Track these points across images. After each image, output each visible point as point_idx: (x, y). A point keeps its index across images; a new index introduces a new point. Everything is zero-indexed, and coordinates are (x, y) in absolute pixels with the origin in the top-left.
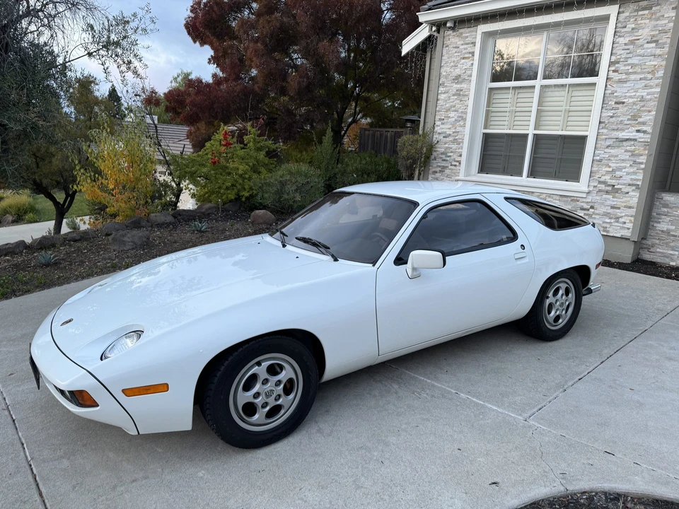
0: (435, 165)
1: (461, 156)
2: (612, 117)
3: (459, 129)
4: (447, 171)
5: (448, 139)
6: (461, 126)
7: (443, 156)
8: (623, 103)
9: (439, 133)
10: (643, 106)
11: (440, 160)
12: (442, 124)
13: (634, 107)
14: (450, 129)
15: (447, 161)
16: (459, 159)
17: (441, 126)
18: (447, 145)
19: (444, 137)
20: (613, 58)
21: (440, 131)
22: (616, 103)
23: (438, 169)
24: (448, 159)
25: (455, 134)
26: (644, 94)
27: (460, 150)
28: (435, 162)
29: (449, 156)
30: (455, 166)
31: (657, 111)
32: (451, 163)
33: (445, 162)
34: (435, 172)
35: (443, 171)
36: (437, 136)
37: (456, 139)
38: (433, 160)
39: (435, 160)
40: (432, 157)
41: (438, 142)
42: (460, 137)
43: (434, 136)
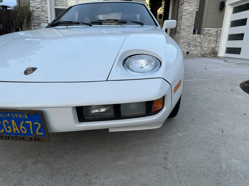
0: (34, 22)
1: (47, 18)
3: (43, 5)
5: (38, 10)
6: (45, 4)
7: (38, 18)
9: (33, 7)
11: (36, 20)
12: (34, 2)
14: (38, 5)
15: (40, 20)
16: (46, 19)
17: (33, 3)
18: (39, 13)
19: (36, 9)
21: (33, 6)
23: (36, 24)
24: (41, 19)
25: (42, 7)
27: (46, 15)
28: (34, 21)
30: (45, 22)
32: (43, 21)
33: (39, 21)
34: (35, 26)
35: (39, 25)
36: (32, 8)
37: (43, 10)
38: (32, 20)
39: (34, 20)
40: (32, 18)
41: (33, 11)
42: (45, 9)
43: (31, 8)
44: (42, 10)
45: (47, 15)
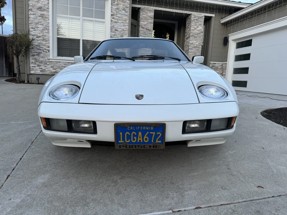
0: (32, 52)
1: (49, 47)
2: (114, 35)
3: (45, 34)
4: (41, 55)
5: (39, 38)
6: (46, 33)
7: (38, 47)
8: (117, 30)
9: (33, 35)
10: (124, 32)
11: (36, 49)
12: (34, 30)
13: (121, 32)
14: (40, 33)
15: (41, 49)
16: (48, 49)
17: (34, 31)
18: (39, 42)
19: (36, 37)
20: (112, 13)
21: (33, 34)
22: (115, 30)
23: (35, 54)
24: (41, 48)
25: (43, 36)
26: (124, 28)
27: (47, 45)
28: (33, 50)
29: (41, 47)
30: (46, 52)
31: (128, 34)
32: (43, 50)
33: (39, 50)
34: (34, 55)
35: (39, 55)
36: (32, 37)
37: (45, 39)
38: (31, 49)
39: (33, 49)
40: (31, 47)
41: (33, 40)
42: (47, 38)
43: (30, 36)
44: (43, 39)
45: (49, 45)
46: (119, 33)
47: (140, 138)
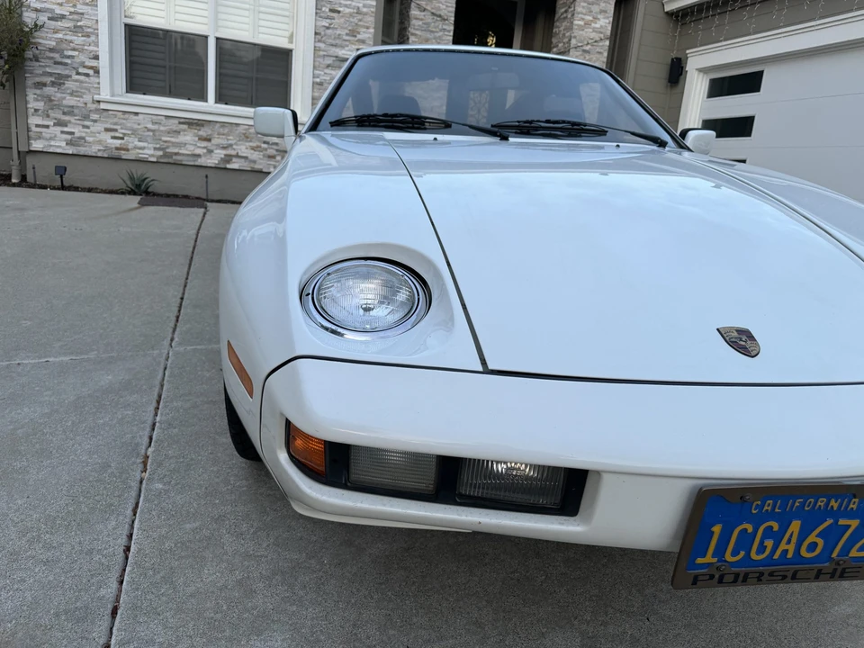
0: (36, 71)
1: (96, 58)
2: (328, 28)
3: (81, 8)
4: (69, 84)
5: (59, 23)
6: (87, 5)
7: (56, 56)
8: (339, 12)
9: (36, 10)
10: (360, 20)
11: (49, 62)
13: (351, 20)
14: (61, 4)
15: (66, 64)
16: (93, 64)
18: (60, 36)
19: (49, 19)
22: (331, 10)
23: (48, 80)
24: (68, 61)
25: (76, 17)
26: (361, 5)
27: (91, 48)
28: (37, 64)
29: (69, 57)
30: (87, 75)
31: (375, 28)
32: (76, 69)
33: (60, 66)
34: (41, 85)
35: (60, 84)
36: (33, 15)
37: (81, 27)
38: (31, 60)
39: (37, 60)
40: (29, 54)
41: (37, 27)
42: (89, 24)
43: (25, 14)
44: (75, 27)
45: (95, 49)
46: (342, 20)
47: (789, 542)
